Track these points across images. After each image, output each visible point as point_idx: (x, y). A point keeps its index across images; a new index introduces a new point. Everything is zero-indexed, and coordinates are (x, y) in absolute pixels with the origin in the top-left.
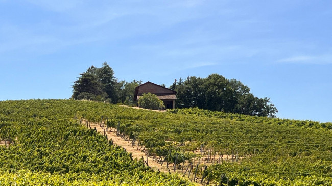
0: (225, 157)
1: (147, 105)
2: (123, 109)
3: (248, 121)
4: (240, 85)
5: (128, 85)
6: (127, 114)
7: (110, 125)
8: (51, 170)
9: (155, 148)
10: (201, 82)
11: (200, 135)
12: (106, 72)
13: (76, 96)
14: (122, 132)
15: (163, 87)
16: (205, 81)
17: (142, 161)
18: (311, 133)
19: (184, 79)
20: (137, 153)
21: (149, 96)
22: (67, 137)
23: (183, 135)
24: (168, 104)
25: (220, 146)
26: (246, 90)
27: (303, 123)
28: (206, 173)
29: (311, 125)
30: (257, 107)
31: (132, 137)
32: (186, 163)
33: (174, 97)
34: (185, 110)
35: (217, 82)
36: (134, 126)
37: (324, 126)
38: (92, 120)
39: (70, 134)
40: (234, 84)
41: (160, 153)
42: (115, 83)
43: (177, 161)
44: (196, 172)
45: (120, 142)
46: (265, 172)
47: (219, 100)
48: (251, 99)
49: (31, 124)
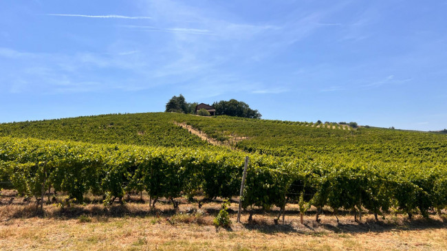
0: (243, 138)
1: (202, 114)
2: (191, 116)
3: (250, 120)
4: (244, 104)
5: (192, 105)
6: (195, 119)
7: (188, 124)
8: (167, 146)
9: (210, 134)
10: (226, 103)
11: (231, 128)
12: (181, 99)
13: (167, 110)
14: (194, 127)
15: (208, 105)
16: (228, 102)
17: (206, 140)
18: (280, 126)
19: (218, 102)
20: (204, 138)
21: (203, 110)
22: (169, 130)
23: (223, 128)
24: (212, 114)
25: (240, 133)
26: (247, 106)
27: (275, 121)
28: (237, 146)
29: (279, 122)
30: (252, 114)
31: (199, 130)
32: (226, 141)
33: (214, 110)
34: (220, 116)
35: (234, 102)
36: (199, 124)
37: (284, 122)
38: (179, 122)
39: (170, 129)
40: (242, 103)
41: (214, 137)
42: (186, 104)
43: (222, 140)
44: (232, 145)
45: (193, 132)
46: (263, 144)
47: (235, 111)
48: (250, 111)
49: (151, 124)
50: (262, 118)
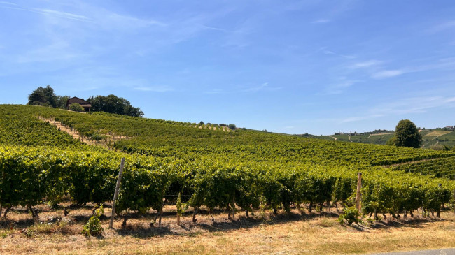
0: (122, 137)
1: (74, 109)
2: (61, 111)
3: (131, 119)
4: (125, 100)
5: (62, 98)
6: (66, 114)
7: (56, 120)
8: (28, 144)
9: (83, 132)
10: (104, 98)
11: (109, 126)
12: (49, 91)
13: (30, 103)
14: (64, 124)
15: (83, 100)
16: (106, 98)
17: (79, 140)
18: (163, 125)
19: (95, 96)
20: (76, 136)
21: (76, 105)
22: (32, 126)
23: (99, 126)
24: (87, 109)
25: (119, 132)
26: (128, 103)
27: (158, 121)
28: (115, 146)
29: (162, 121)
30: (134, 112)
31: (71, 127)
32: (103, 140)
33: (90, 105)
34: (97, 113)
35: (113, 98)
36: (71, 121)
37: (168, 122)
38: (45, 117)
39: (33, 125)
40: (122, 100)
41: (88, 135)
42: (54, 96)
43: (98, 139)
44: (109, 145)
45: (63, 129)
46: (145, 144)
47: (114, 108)
48: (131, 108)
49: (8, 118)
50: (144, 116)
